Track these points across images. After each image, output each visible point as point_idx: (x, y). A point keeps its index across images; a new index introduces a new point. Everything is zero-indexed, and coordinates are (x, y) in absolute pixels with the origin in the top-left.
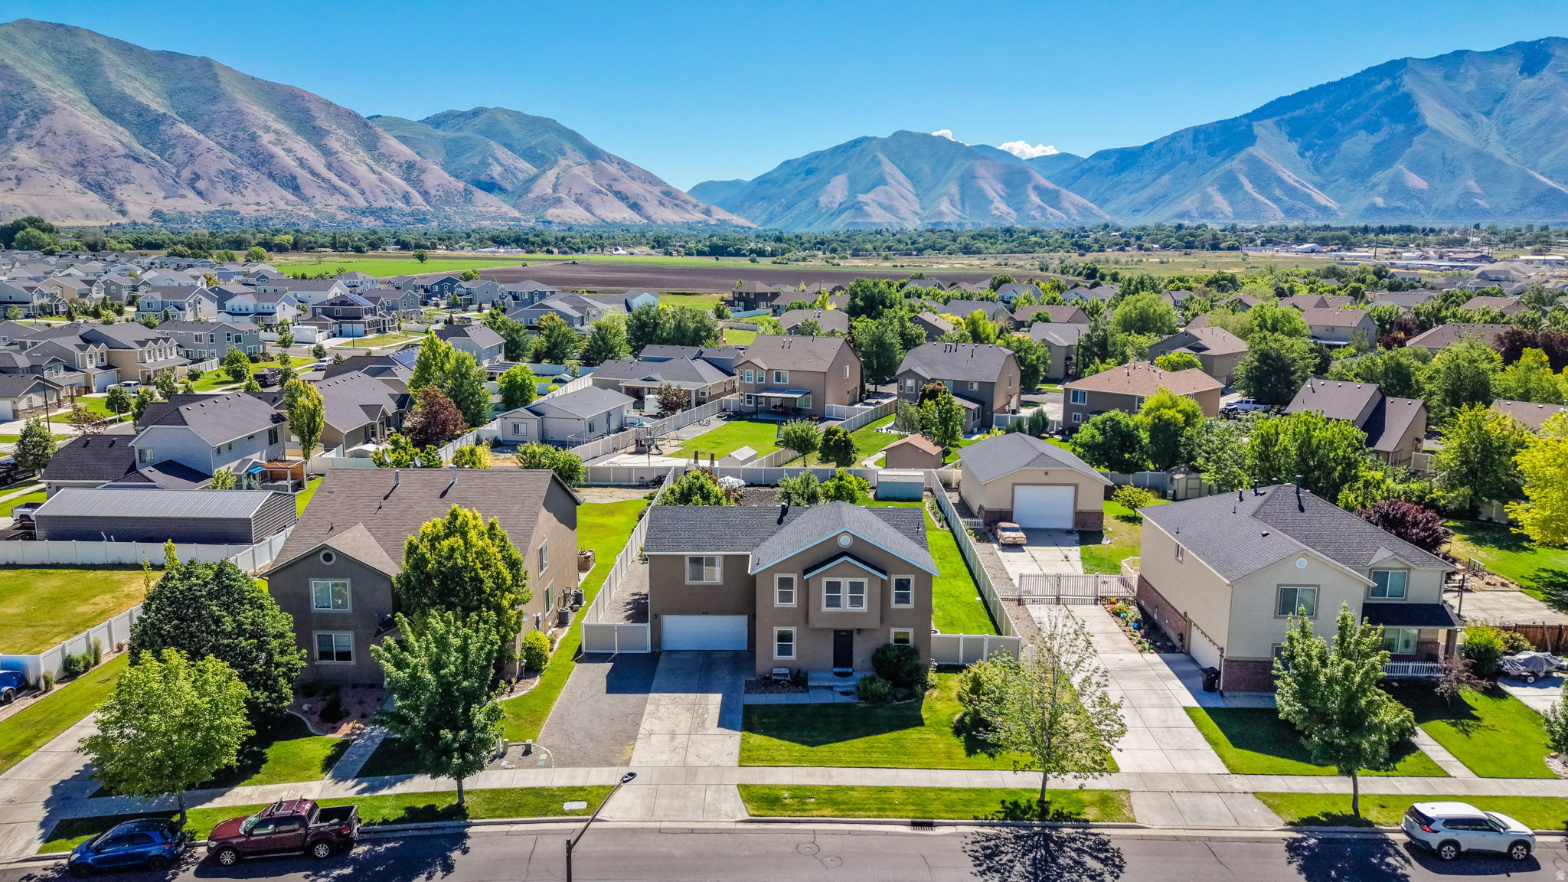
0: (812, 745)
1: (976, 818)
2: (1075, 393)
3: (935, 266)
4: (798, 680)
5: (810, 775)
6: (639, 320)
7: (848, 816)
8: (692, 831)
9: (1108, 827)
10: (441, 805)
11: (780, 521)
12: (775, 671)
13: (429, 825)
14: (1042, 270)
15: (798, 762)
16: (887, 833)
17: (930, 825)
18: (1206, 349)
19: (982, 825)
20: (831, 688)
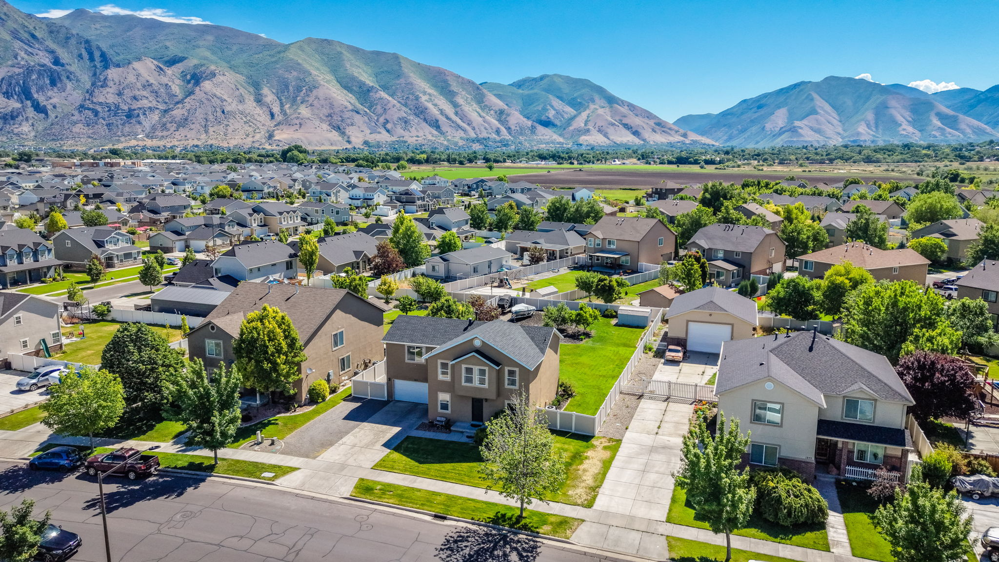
0: (421, 463)
1: (473, 519)
2: (806, 262)
4: (448, 425)
5: (404, 479)
6: (555, 206)
7: (401, 505)
8: (313, 498)
9: (550, 539)
10: (206, 463)
11: (465, 329)
12: (438, 419)
13: (193, 472)
15: (404, 471)
16: (414, 518)
17: (444, 518)
18: (955, 235)
19: (473, 524)
20: (462, 432)
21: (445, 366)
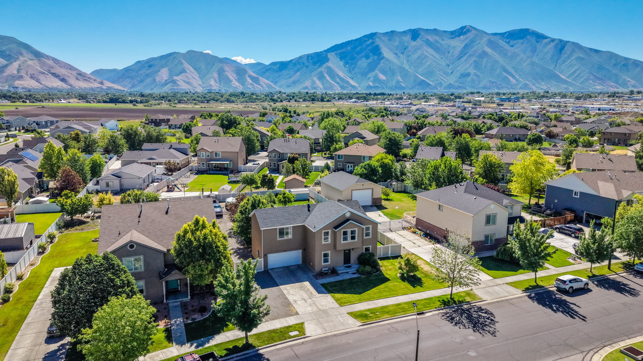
0: (360, 293)
1: (436, 308)
2: (339, 156)
3: (219, 107)
4: (334, 272)
5: (369, 304)
6: (128, 132)
7: (395, 316)
8: (347, 333)
10: (240, 344)
11: (309, 210)
12: (323, 269)
13: (241, 354)
14: (264, 109)
15: (360, 301)
17: (423, 313)
18: (365, 138)
19: (439, 310)
20: (347, 272)
21: (326, 234)
